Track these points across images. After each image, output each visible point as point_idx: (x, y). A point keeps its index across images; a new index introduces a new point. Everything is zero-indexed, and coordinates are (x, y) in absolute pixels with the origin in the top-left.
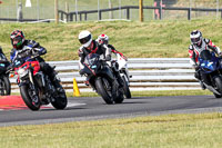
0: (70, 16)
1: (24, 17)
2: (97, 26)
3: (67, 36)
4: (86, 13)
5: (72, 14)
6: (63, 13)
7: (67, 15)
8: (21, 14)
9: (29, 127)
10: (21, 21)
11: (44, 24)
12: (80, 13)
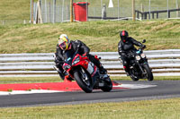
0: (145, 15)
1: (108, 16)
2: (167, 23)
3: (142, 31)
4: (157, 12)
5: (146, 14)
6: (139, 12)
7: (142, 14)
8: (105, 13)
9: (111, 104)
10: (105, 18)
11: (123, 22)
12: (153, 13)
